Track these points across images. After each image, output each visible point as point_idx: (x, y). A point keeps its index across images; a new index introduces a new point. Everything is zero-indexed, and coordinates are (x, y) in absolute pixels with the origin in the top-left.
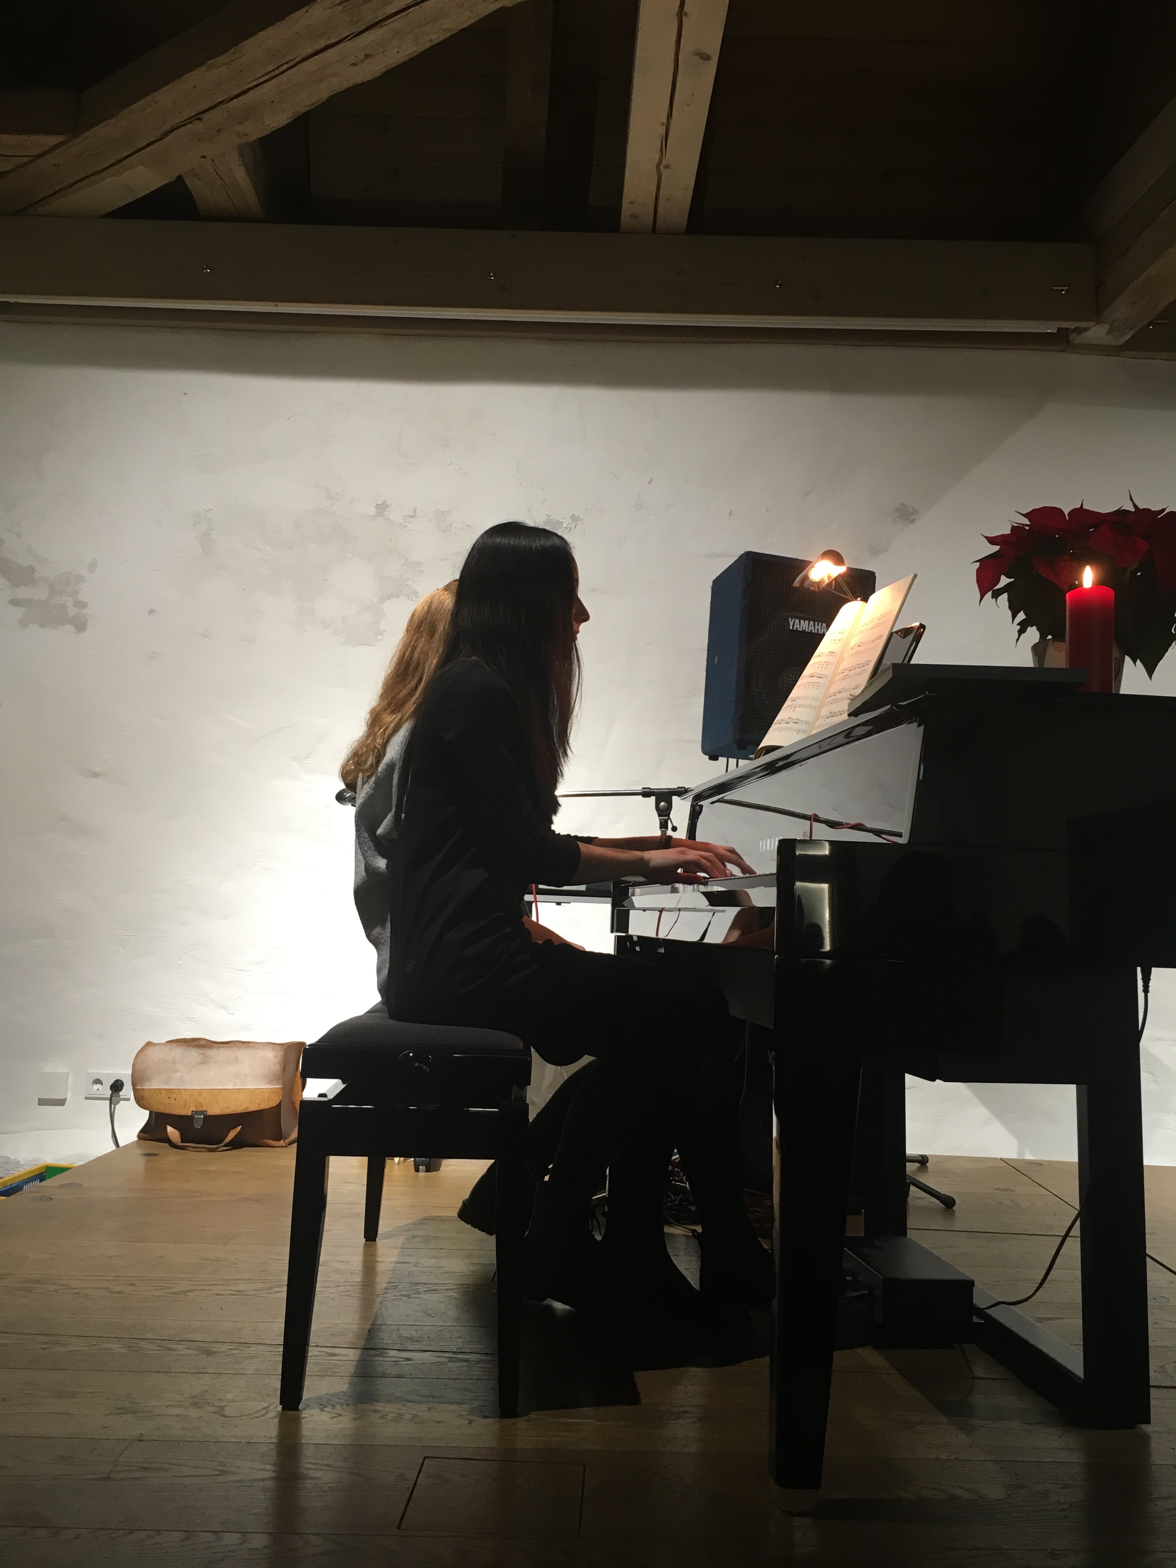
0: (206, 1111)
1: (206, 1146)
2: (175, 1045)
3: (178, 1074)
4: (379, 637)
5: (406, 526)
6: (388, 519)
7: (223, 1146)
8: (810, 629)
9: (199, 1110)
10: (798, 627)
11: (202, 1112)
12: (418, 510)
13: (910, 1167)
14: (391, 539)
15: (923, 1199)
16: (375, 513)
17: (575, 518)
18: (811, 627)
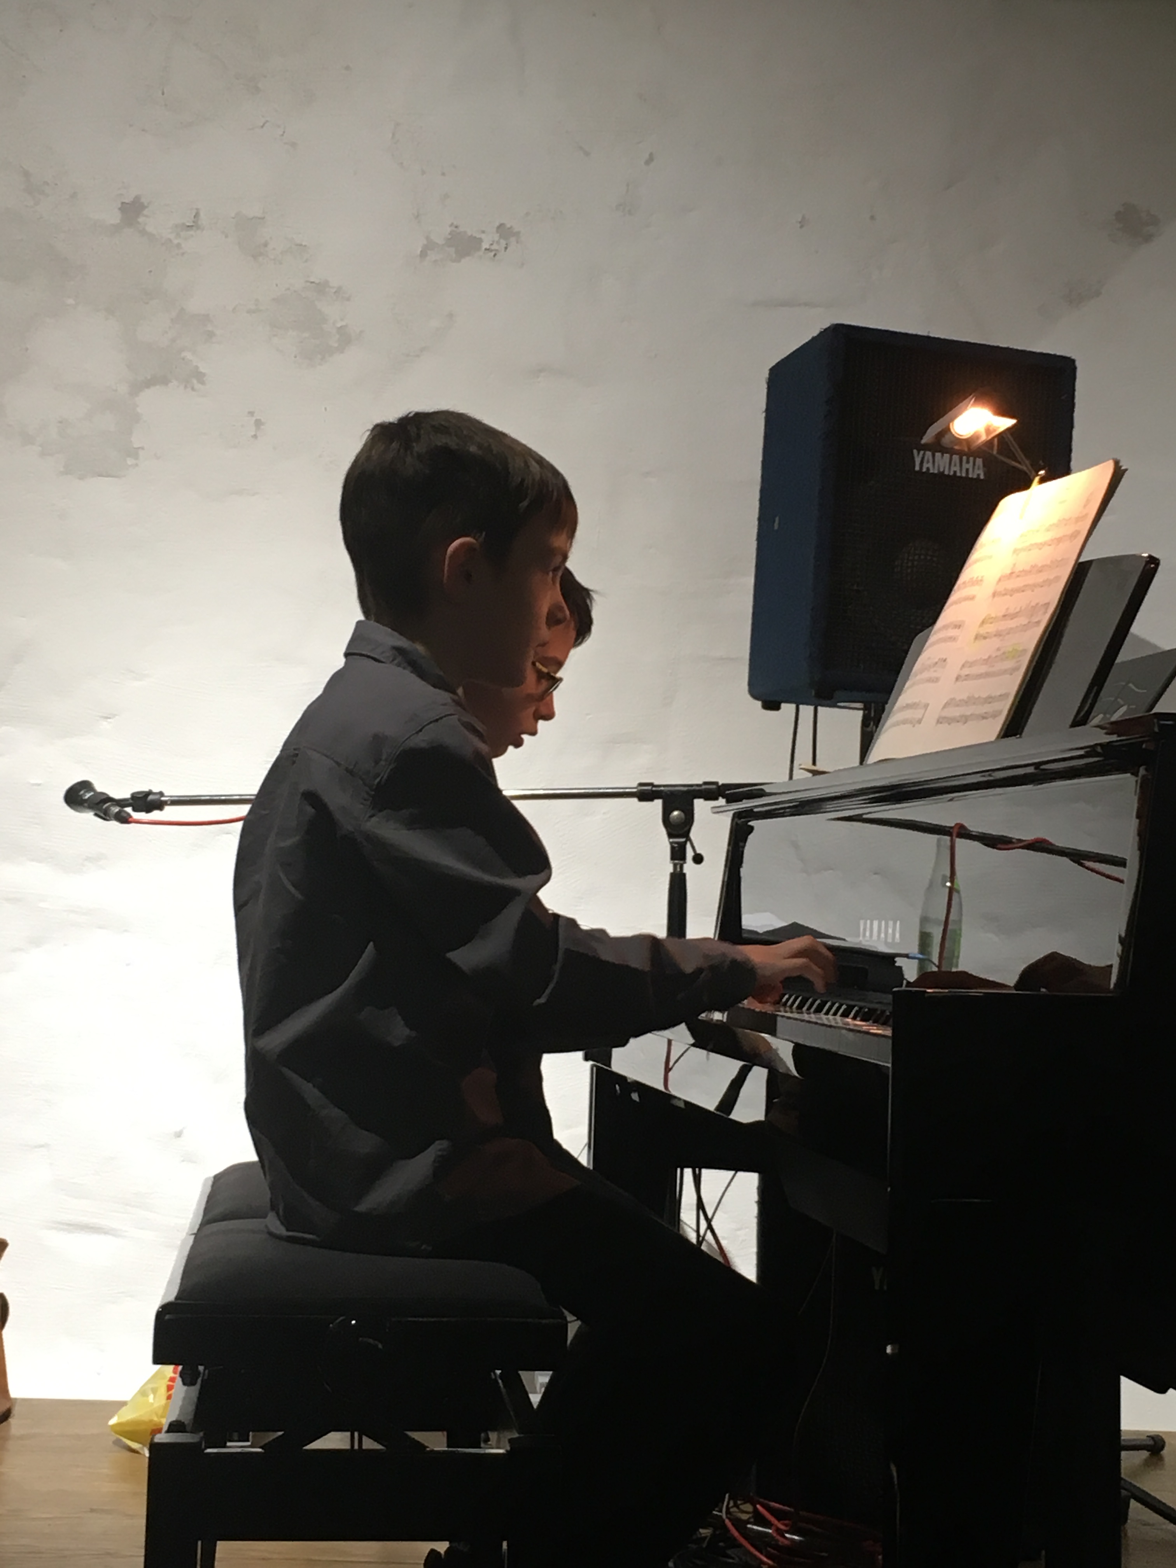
4: (130, 461)
5: (179, 246)
6: (143, 232)
8: (953, 469)
10: (930, 465)
12: (202, 214)
13: (1129, 1460)
14: (150, 272)
15: (1153, 1525)
16: (119, 221)
17: (503, 230)
18: (955, 465)
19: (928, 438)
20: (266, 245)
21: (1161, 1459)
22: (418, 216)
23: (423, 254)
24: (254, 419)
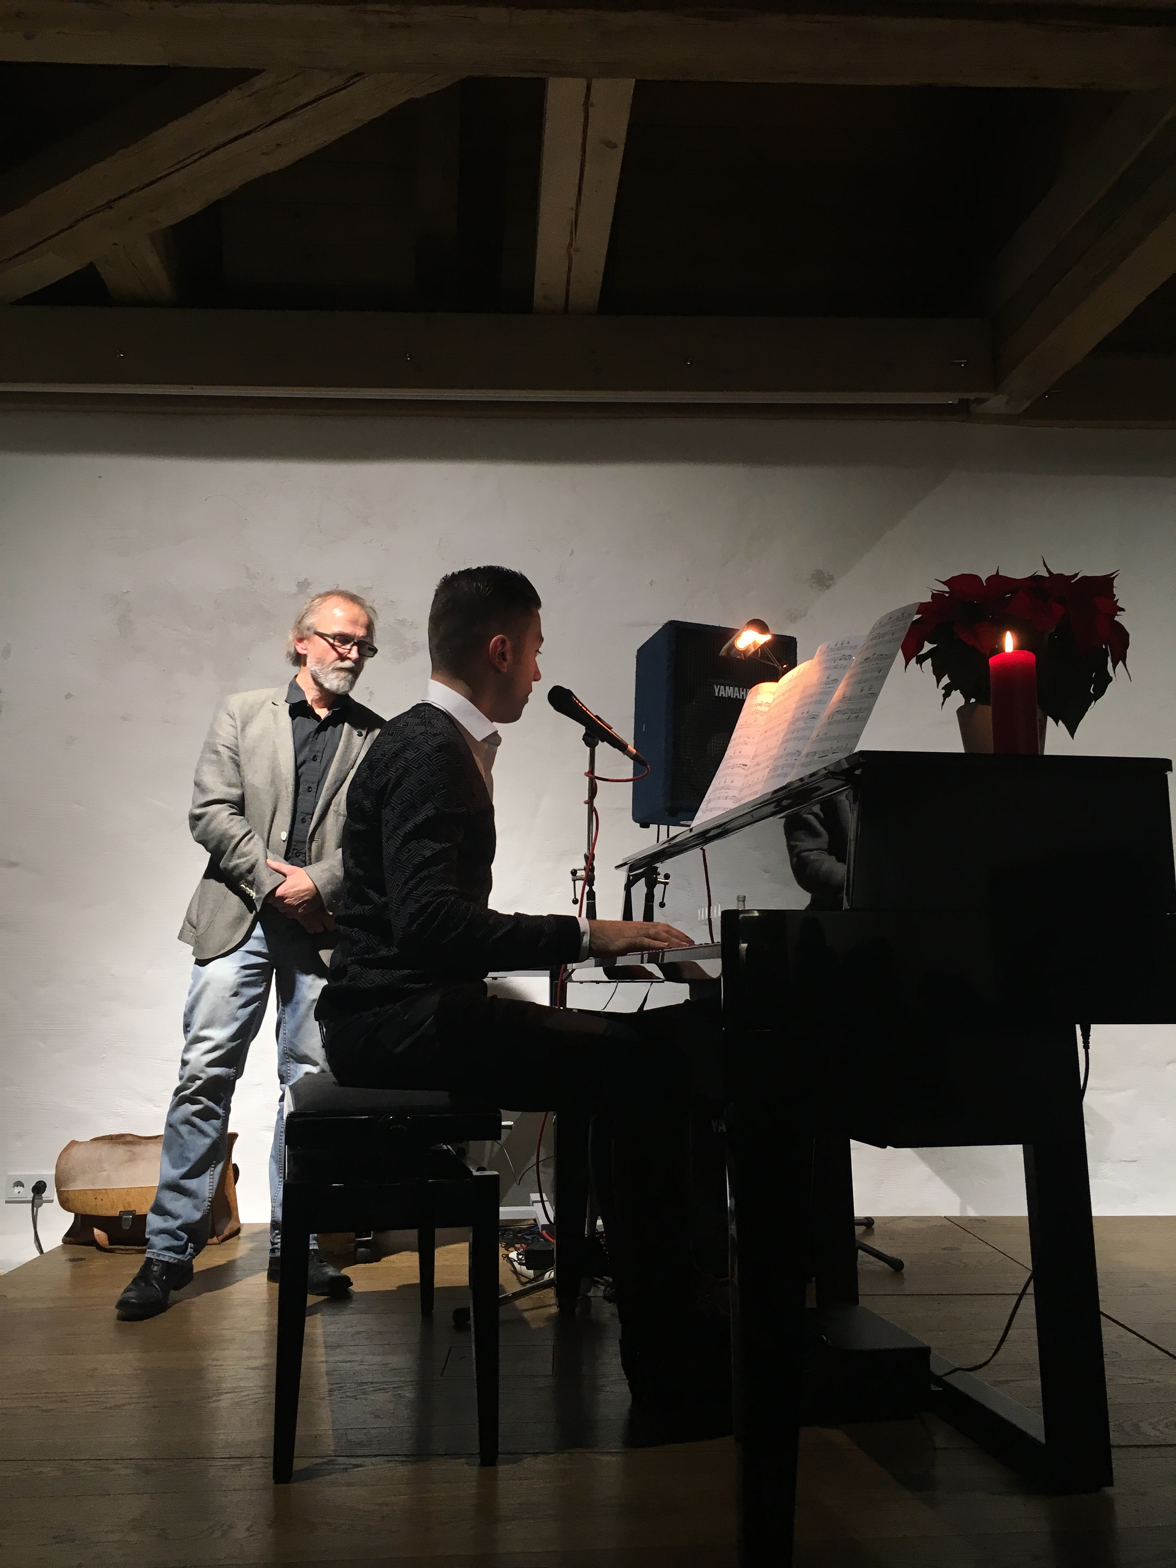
0: (135, 1211)
1: (136, 1248)
2: (102, 1143)
3: (105, 1173)
8: (735, 695)
9: (127, 1210)
10: (723, 693)
11: (132, 1212)
13: (859, 1230)
15: (872, 1263)
16: (296, 591)
18: (736, 693)
19: (723, 652)
21: (873, 1230)
24: (369, 691)
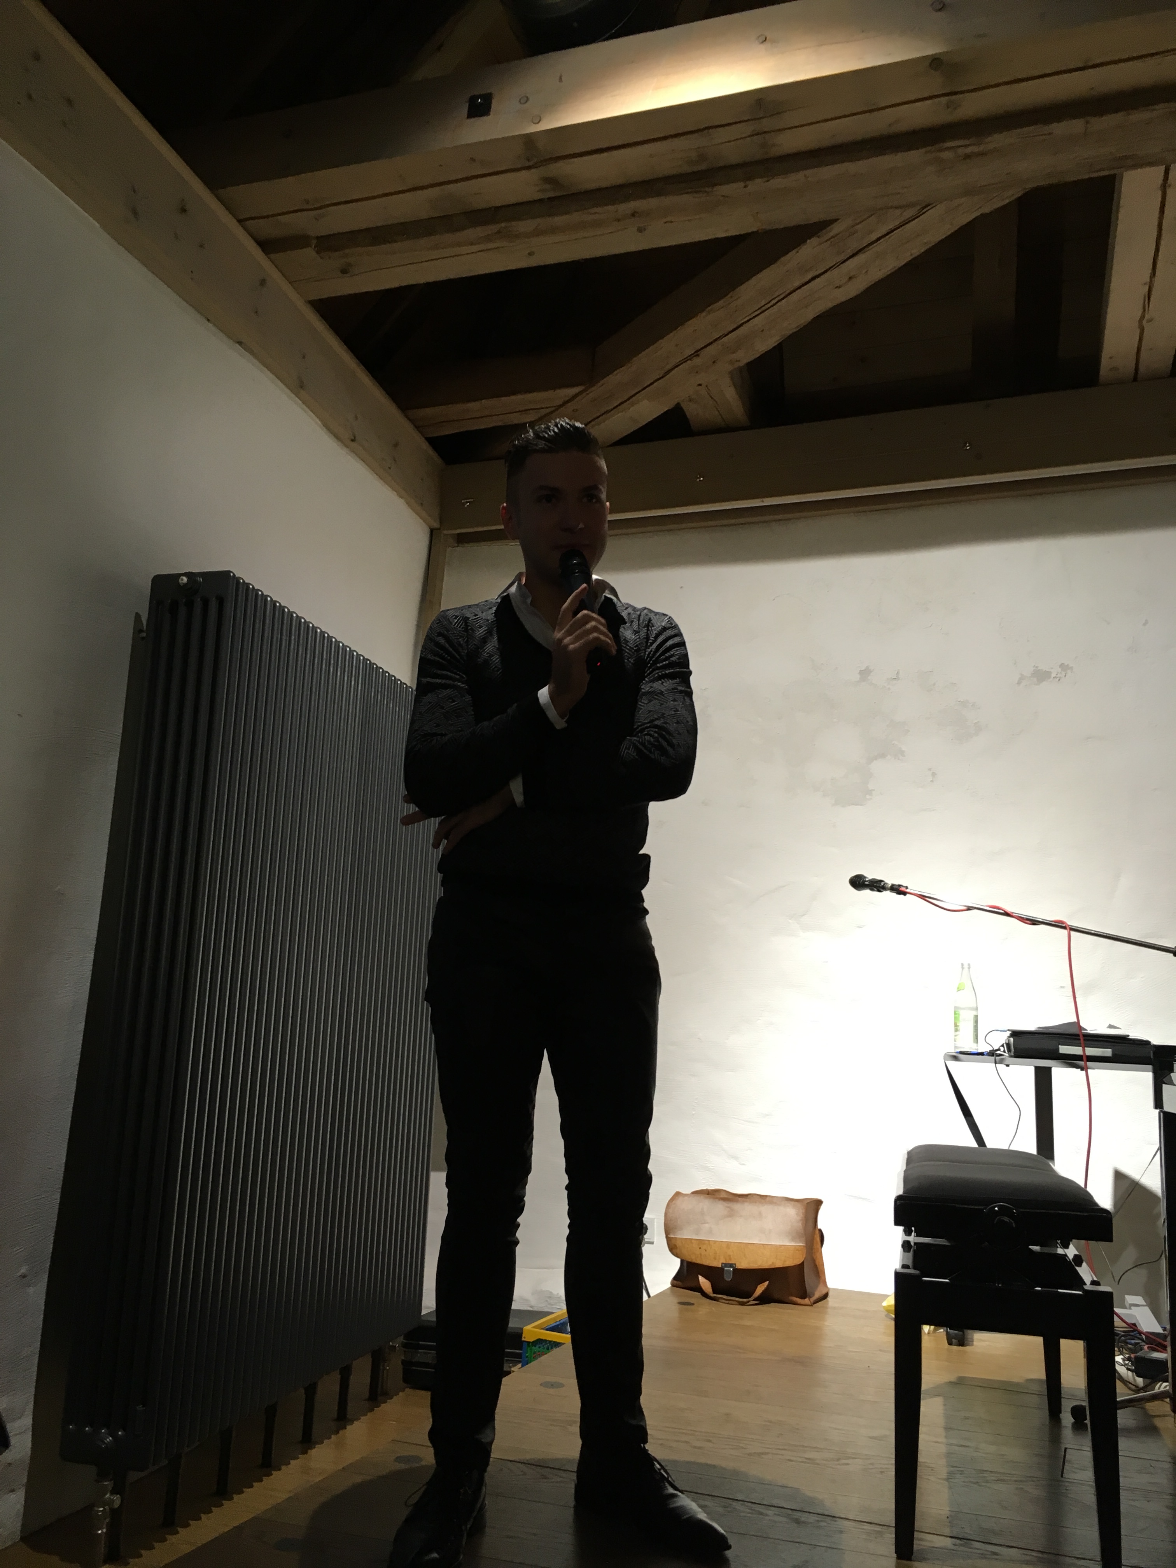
0: (735, 1264)
1: (737, 1299)
2: (702, 1197)
3: (707, 1225)
4: (868, 797)
5: (889, 689)
6: (871, 684)
7: (754, 1300)
9: (728, 1262)
11: (731, 1265)
12: (900, 672)
14: (875, 703)
16: (859, 679)
17: (1064, 667)
20: (934, 684)
22: (1015, 664)
23: (1019, 683)
24: (931, 772)
